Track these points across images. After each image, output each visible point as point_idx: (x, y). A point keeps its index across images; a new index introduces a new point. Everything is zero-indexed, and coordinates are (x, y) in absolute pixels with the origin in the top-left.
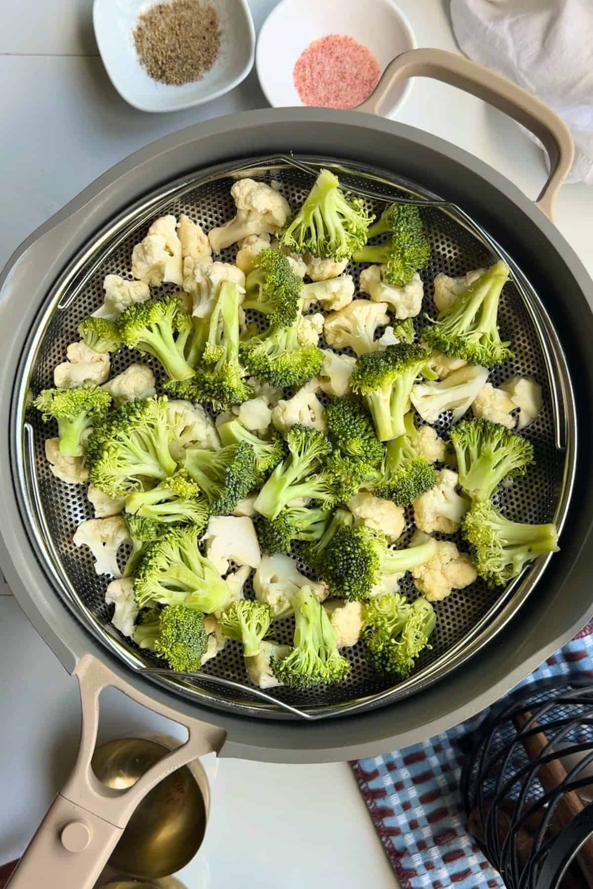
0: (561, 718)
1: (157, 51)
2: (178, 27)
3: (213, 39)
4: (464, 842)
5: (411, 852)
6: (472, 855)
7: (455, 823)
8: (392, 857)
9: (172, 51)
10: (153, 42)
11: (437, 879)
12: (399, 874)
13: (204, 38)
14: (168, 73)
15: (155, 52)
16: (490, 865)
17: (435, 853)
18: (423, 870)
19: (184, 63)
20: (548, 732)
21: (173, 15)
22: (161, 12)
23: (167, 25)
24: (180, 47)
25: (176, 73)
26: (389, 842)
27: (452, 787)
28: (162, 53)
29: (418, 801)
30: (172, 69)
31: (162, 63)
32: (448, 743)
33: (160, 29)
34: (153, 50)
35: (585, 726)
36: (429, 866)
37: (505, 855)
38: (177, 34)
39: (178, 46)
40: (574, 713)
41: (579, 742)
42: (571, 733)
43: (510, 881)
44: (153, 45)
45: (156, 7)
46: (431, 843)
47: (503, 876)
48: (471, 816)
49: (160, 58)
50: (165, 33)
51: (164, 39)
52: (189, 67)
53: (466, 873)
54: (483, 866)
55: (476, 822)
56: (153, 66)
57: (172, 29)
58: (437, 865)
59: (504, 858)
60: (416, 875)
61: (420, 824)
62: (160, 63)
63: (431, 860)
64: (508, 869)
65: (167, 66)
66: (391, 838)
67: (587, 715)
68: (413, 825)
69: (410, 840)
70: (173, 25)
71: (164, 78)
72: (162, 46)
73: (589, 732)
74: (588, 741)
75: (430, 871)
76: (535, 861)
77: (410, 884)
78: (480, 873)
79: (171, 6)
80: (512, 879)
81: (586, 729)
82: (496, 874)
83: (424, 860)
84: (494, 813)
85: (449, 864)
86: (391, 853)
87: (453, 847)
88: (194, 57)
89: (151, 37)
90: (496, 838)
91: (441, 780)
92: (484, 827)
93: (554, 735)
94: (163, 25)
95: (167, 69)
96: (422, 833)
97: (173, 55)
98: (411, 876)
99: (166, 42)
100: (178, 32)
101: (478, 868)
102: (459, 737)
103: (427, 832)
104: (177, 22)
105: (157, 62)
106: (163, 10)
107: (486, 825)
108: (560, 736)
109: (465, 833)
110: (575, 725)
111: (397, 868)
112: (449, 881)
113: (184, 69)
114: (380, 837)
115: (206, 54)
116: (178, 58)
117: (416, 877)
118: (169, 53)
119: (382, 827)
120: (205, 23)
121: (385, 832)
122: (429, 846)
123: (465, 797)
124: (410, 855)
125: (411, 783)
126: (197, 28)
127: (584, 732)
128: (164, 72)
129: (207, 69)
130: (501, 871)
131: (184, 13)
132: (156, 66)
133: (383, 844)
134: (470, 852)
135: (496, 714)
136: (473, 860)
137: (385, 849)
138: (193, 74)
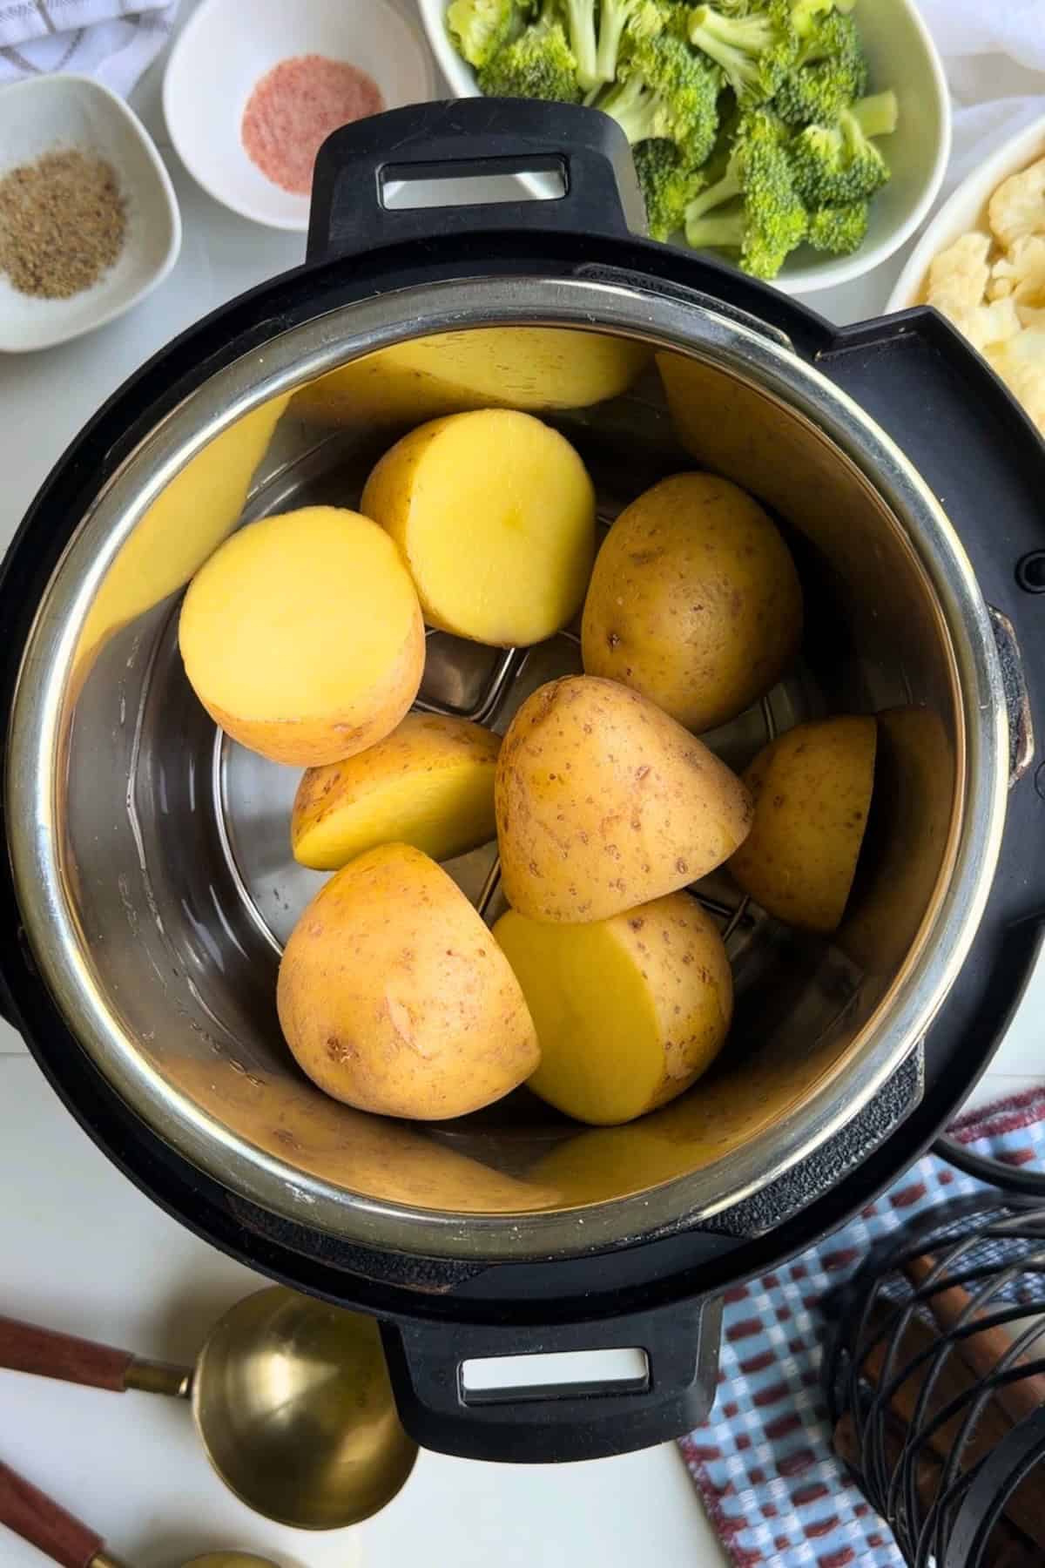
0: (990, 1262)
1: (22, 246)
2: (52, 202)
3: (114, 214)
4: (827, 1472)
5: (738, 1487)
6: (840, 1493)
7: (813, 1437)
8: (706, 1496)
9: (48, 243)
10: (15, 233)
11: (782, 1532)
12: (719, 1525)
13: (99, 214)
14: (46, 281)
15: (20, 250)
16: (871, 1510)
17: (779, 1490)
18: (759, 1518)
19: (71, 259)
20: (968, 1284)
21: (41, 182)
22: (21, 181)
23: (33, 200)
24: (60, 236)
25: (59, 279)
26: (700, 1471)
27: (807, 1378)
28: (32, 249)
29: (750, 1403)
30: (51, 274)
31: (35, 266)
32: (801, 1306)
33: (23, 209)
34: (15, 245)
35: (1030, 1275)
36: (768, 1511)
37: (896, 1491)
38: (52, 215)
39: (55, 234)
40: (1010, 1253)
41: (1020, 1301)
42: (1006, 1287)
43: (905, 1537)
44: (15, 238)
45: (12, 173)
46: (770, 1472)
47: (894, 1528)
48: (839, 1426)
49: (30, 257)
50: (33, 216)
51: (32, 225)
52: (80, 266)
53: (830, 1523)
54: (859, 1511)
55: (846, 1437)
56: (21, 273)
57: (43, 206)
58: (781, 1509)
59: (895, 1499)
60: (746, 1525)
61: (754, 1440)
62: (31, 265)
63: (772, 1500)
64: (902, 1518)
65: (44, 269)
66: (705, 1463)
67: (1035, 1256)
68: (742, 1443)
69: (736, 1467)
70: (44, 201)
71: (40, 289)
72: (30, 236)
73: (1036, 1286)
74: (1035, 1301)
75: (771, 1519)
76: (948, 1500)
77: (736, 1541)
78: (855, 1522)
79: (36, 169)
80: (906, 1531)
81: (1033, 1280)
82: (882, 1525)
83: (759, 1499)
84: (878, 1420)
85: (801, 1507)
86: (704, 1490)
87: (809, 1479)
88: (87, 248)
89: (10, 223)
90: (880, 1465)
91: (789, 1366)
92: (860, 1444)
93: (978, 1289)
94: (27, 203)
95: (44, 275)
96: (756, 1455)
97: (50, 249)
98: (738, 1528)
99: (37, 229)
100: (55, 210)
101: (851, 1515)
102: (818, 1294)
103: (764, 1454)
104: (50, 194)
105: (24, 265)
106: (23, 176)
107: (864, 1442)
108: (991, 1291)
109: (829, 1455)
110: (1013, 1273)
111: (715, 1515)
112: (802, 1536)
113: (73, 271)
114: (686, 1462)
115: (106, 241)
116: (59, 252)
117: (745, 1530)
118: (43, 246)
119: (689, 1445)
120: (97, 188)
121: (694, 1454)
122: (768, 1477)
123: (831, 1396)
124: (736, 1492)
125: (737, 1371)
126: (84, 198)
127: (1029, 1285)
128: (38, 280)
129: (110, 264)
130: (891, 1519)
131: (58, 177)
132: (25, 273)
133: (690, 1474)
134: (837, 1487)
135: (882, 1255)
136: (843, 1502)
137: (694, 1482)
138: (87, 276)
